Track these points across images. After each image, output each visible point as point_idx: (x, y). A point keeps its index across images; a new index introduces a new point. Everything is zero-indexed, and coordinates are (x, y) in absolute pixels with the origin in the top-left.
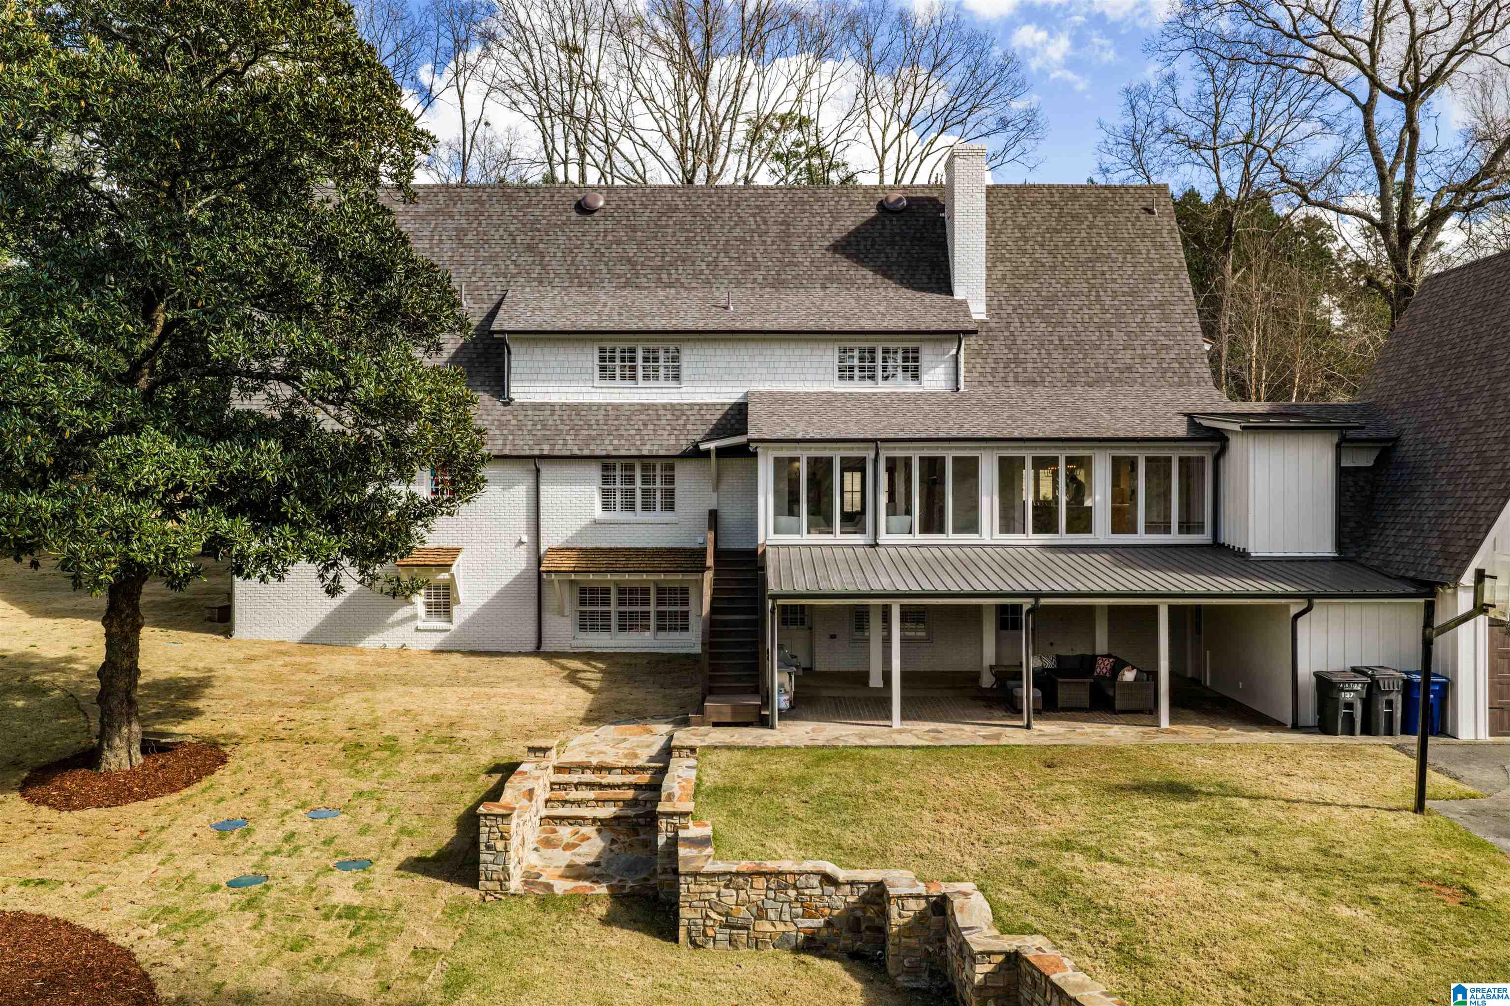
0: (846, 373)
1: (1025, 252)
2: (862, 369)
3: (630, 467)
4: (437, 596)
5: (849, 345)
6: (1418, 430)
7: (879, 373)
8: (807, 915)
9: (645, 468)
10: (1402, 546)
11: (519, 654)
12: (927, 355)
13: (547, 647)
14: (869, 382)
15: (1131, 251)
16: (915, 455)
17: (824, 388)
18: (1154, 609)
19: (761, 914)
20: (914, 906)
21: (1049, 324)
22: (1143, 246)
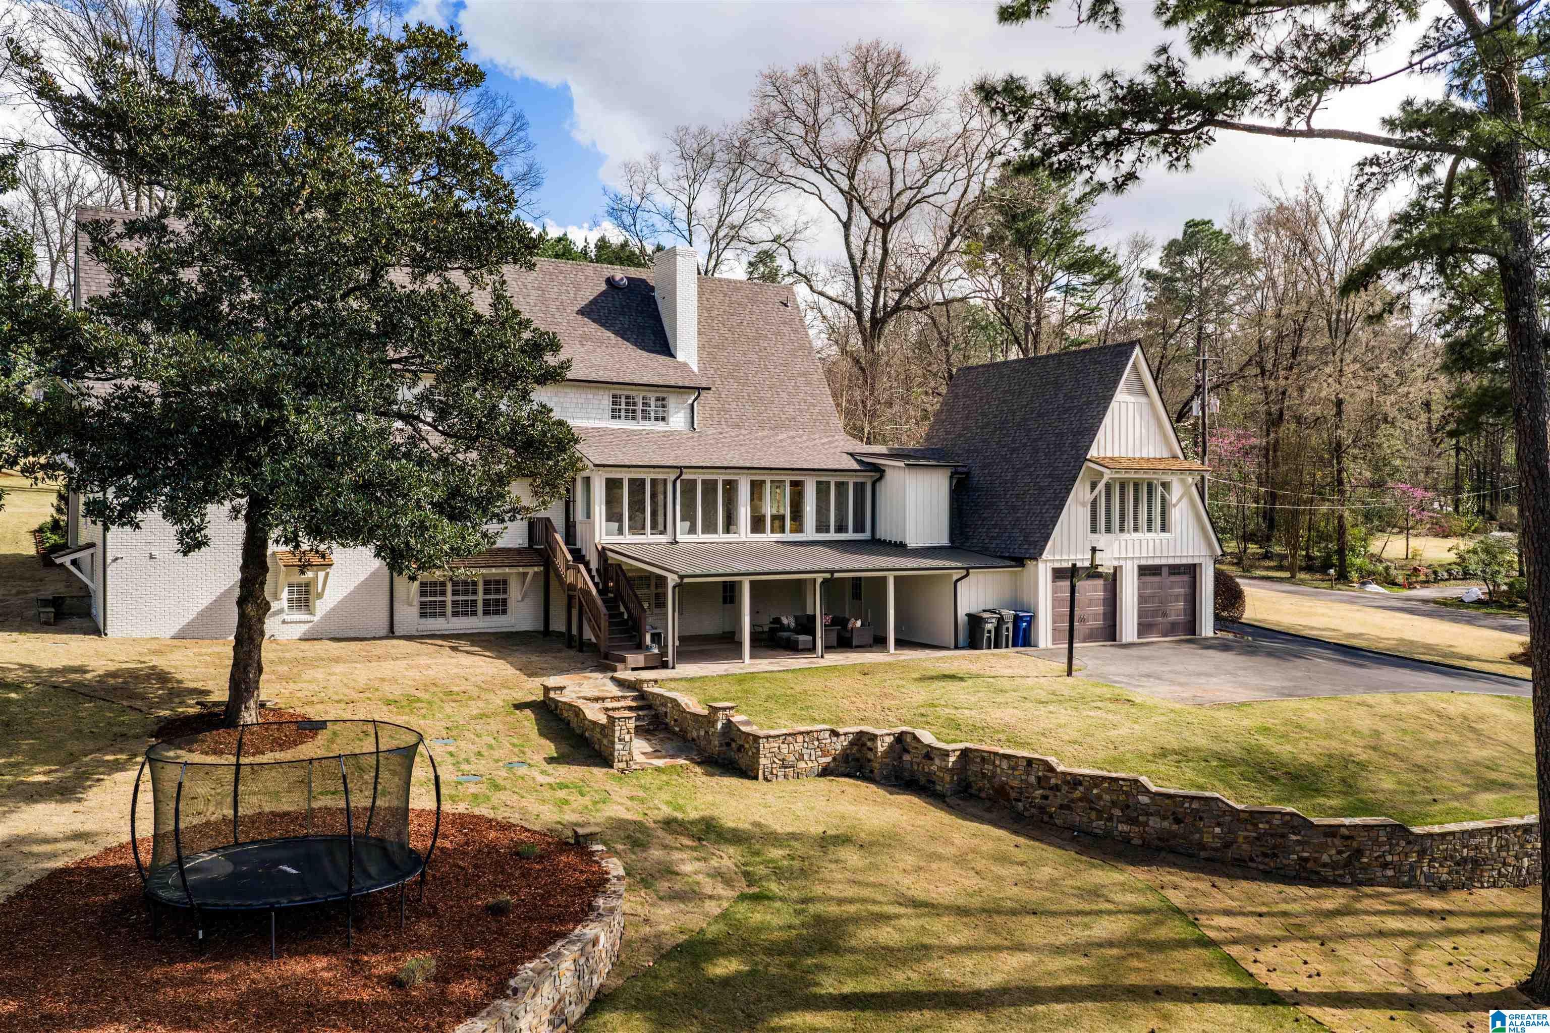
0: (615, 414)
1: (713, 328)
2: (627, 411)
4: (299, 592)
5: (618, 392)
6: (983, 467)
7: (639, 414)
8: (824, 756)
10: (993, 538)
11: (374, 638)
12: (672, 402)
13: (398, 631)
14: (631, 421)
15: (778, 333)
16: (700, 477)
17: (598, 424)
18: (884, 579)
19: (801, 757)
20: (889, 740)
21: (739, 384)
22: (785, 330)
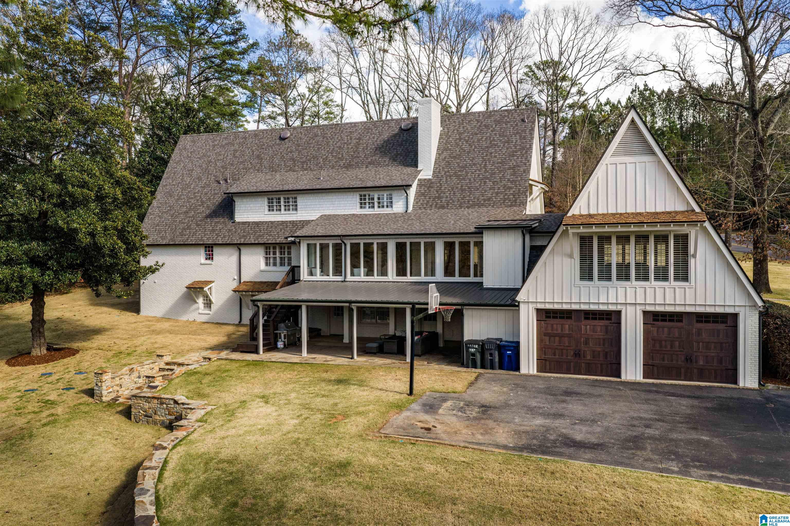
0: (363, 206)
1: (458, 145)
2: (369, 203)
3: (275, 248)
4: (206, 300)
5: (364, 193)
7: (376, 205)
8: (169, 414)
9: (281, 248)
11: (232, 324)
12: (395, 197)
13: (243, 321)
14: (371, 210)
15: (508, 141)
16: (362, 241)
17: (353, 212)
19: (156, 413)
21: (458, 179)
